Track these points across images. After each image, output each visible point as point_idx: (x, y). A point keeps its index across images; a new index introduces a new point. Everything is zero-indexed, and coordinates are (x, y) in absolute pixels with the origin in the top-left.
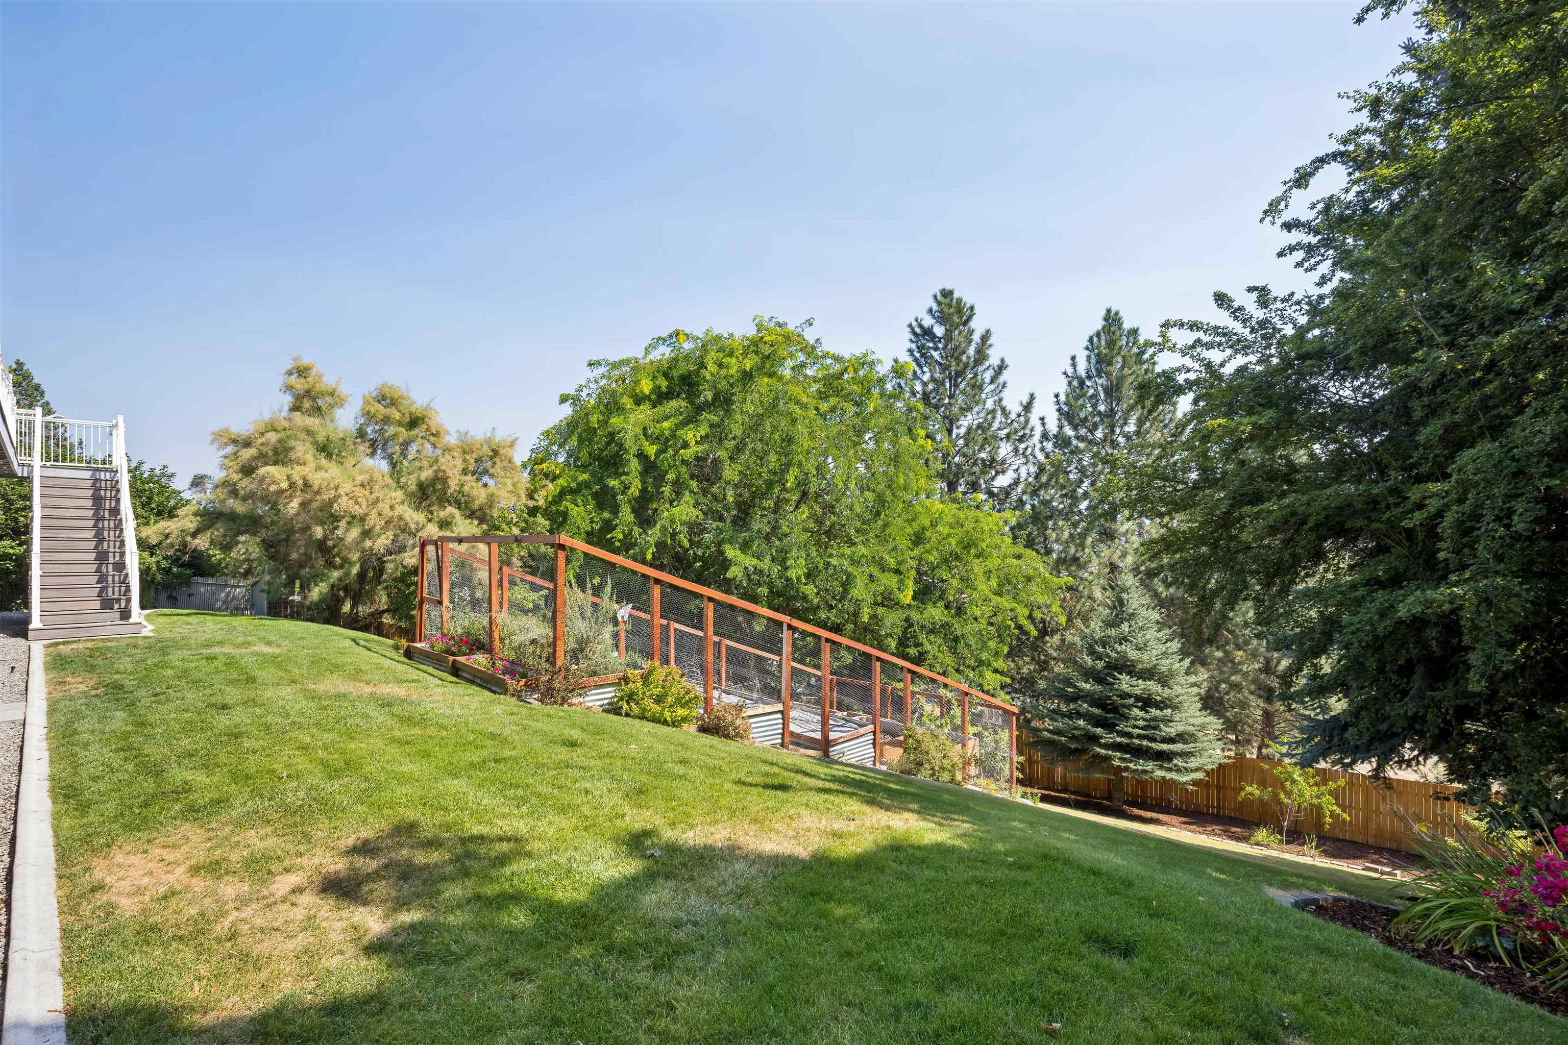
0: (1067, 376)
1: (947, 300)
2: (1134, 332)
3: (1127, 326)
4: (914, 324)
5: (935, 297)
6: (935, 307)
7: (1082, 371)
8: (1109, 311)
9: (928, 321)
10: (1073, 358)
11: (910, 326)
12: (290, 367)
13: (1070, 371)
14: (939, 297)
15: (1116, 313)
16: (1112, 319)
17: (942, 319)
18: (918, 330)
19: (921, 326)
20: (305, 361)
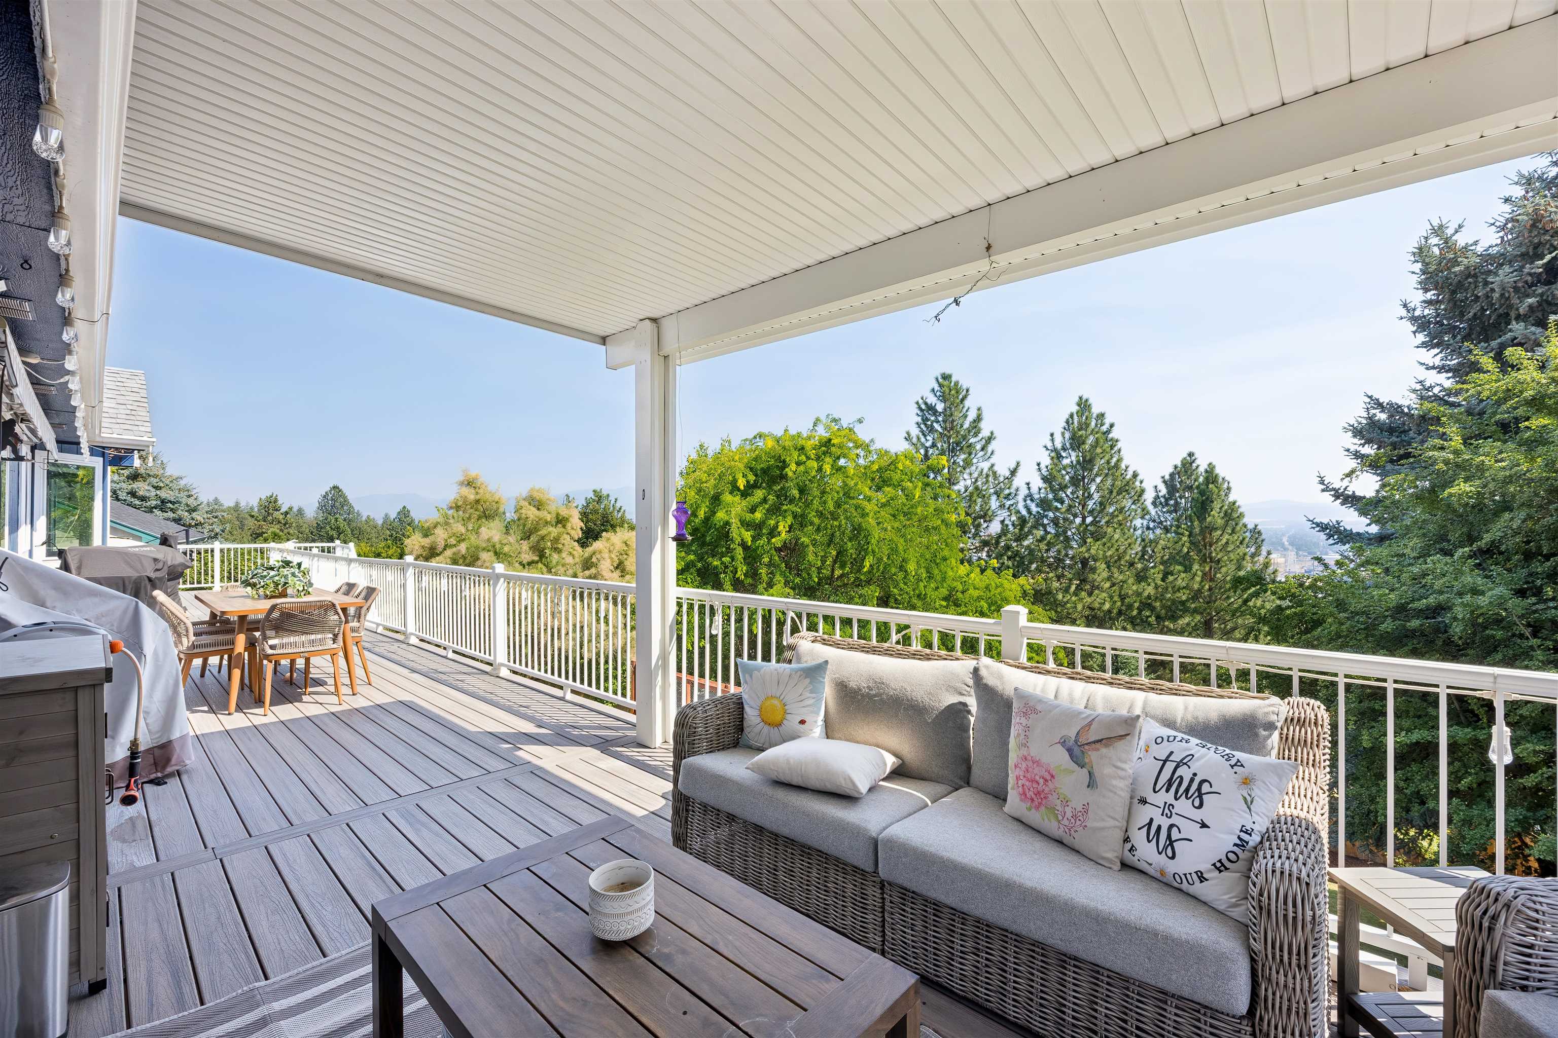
0: (1047, 449)
1: (946, 383)
2: (1101, 416)
3: (1095, 410)
4: (921, 401)
5: (937, 379)
6: (937, 388)
7: (1059, 445)
8: (1081, 398)
9: (932, 400)
10: (1052, 435)
11: (917, 403)
12: (462, 478)
13: (1049, 445)
14: (941, 380)
15: (1087, 400)
16: (1084, 405)
17: (943, 398)
18: (923, 407)
19: (926, 404)
20: (473, 473)
